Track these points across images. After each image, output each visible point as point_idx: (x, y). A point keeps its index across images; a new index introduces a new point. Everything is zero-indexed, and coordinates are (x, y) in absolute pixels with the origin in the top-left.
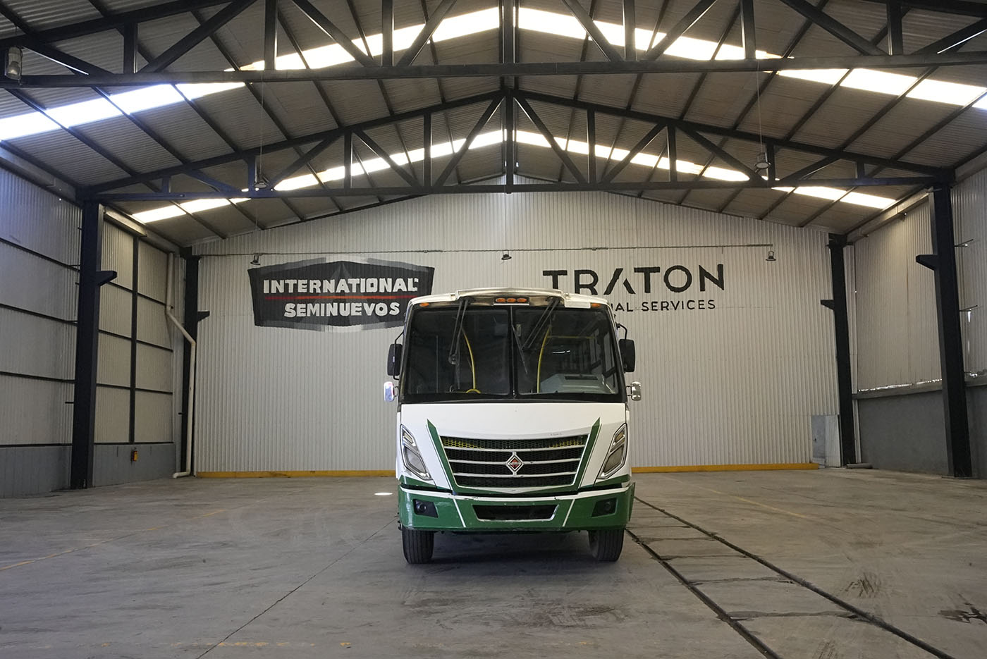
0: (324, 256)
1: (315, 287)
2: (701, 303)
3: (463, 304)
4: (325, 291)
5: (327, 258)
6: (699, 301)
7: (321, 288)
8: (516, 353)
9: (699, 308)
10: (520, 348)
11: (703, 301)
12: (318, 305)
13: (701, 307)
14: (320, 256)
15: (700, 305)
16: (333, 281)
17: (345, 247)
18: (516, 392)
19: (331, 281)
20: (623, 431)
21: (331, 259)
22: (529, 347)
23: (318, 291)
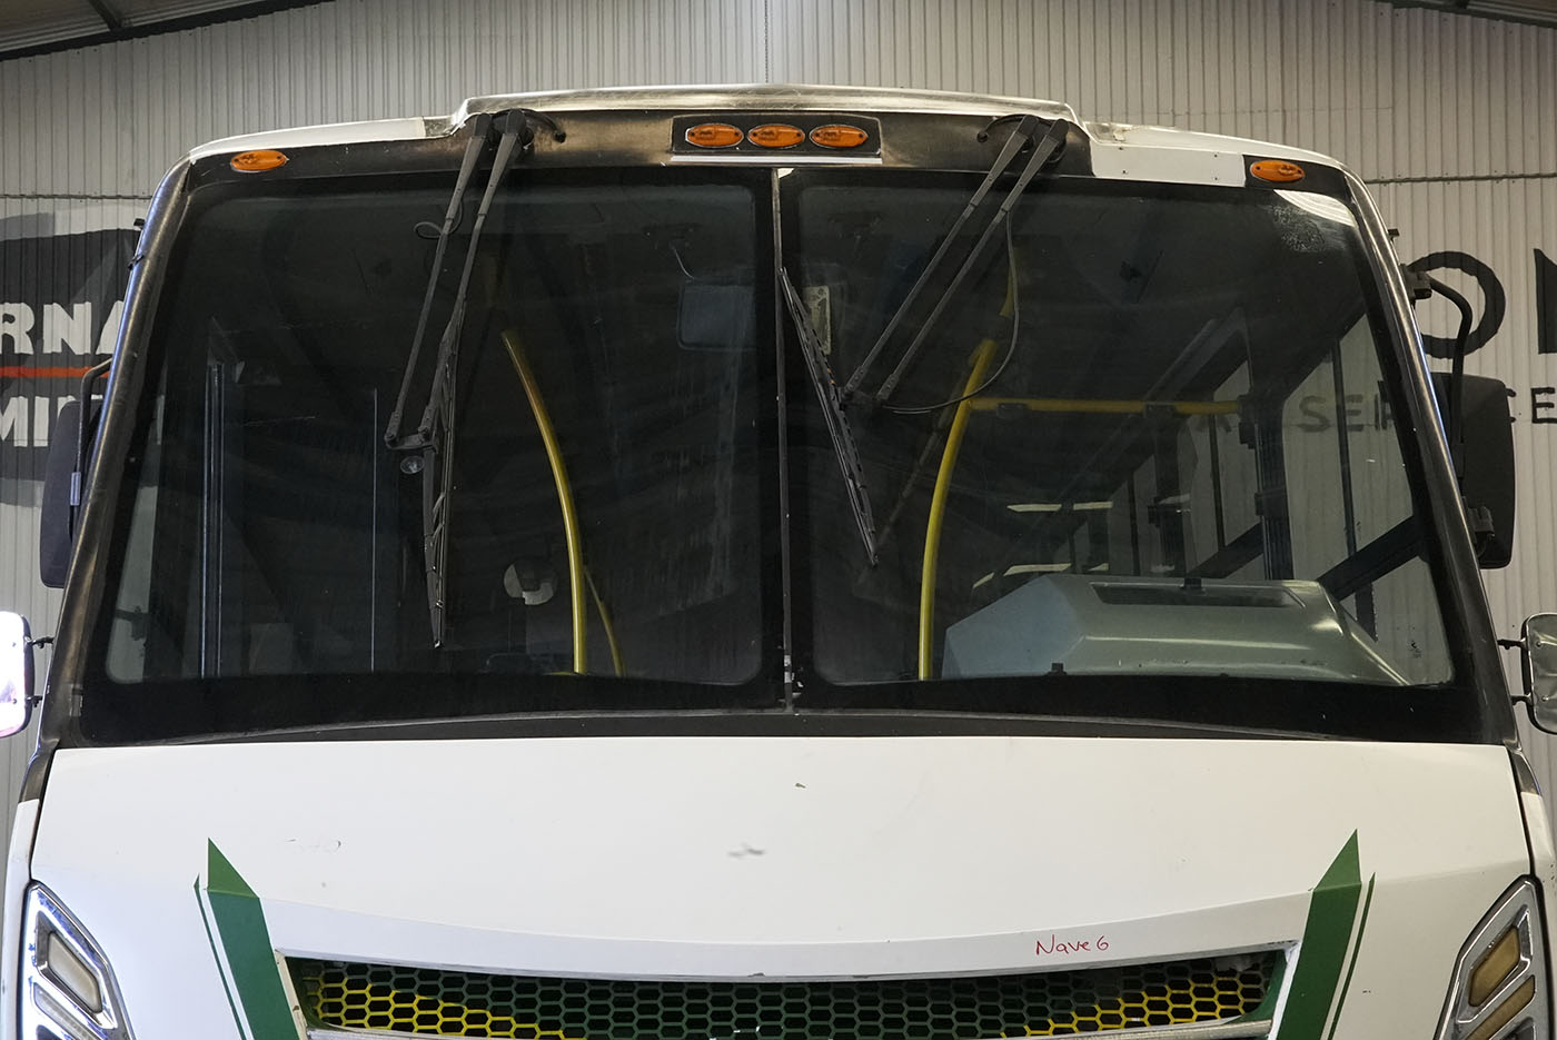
0: (46, 206)
1: (10, 329)
2: (1540, 398)
3: (487, 156)
4: (51, 346)
5: (60, 215)
6: (1535, 392)
7: (36, 334)
8: (807, 436)
9: (1535, 420)
10: (828, 399)
11: (1550, 391)
12: (23, 401)
13: (1541, 413)
14: (31, 208)
15: (1535, 406)
16: (83, 310)
17: (133, 173)
18: (804, 665)
19: (77, 308)
20: (1514, 929)
21: (76, 221)
22: (883, 394)
23: (24, 346)
